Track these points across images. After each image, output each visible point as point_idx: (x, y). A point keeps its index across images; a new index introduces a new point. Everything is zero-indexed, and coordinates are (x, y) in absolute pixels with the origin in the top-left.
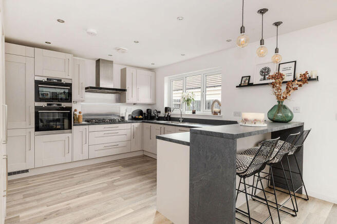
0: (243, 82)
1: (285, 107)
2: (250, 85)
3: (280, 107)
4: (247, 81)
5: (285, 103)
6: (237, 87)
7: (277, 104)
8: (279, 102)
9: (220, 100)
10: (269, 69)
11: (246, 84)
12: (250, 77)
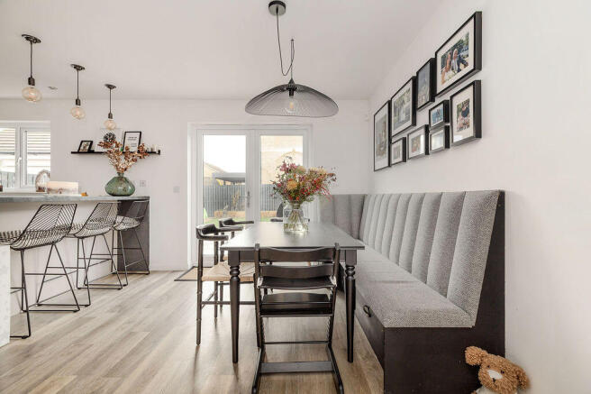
0: (82, 148)
1: (126, 181)
2: (91, 152)
3: (120, 178)
4: (87, 147)
5: (126, 175)
6: (72, 153)
7: (117, 175)
8: (119, 173)
9: (49, 169)
10: (114, 135)
11: (87, 150)
12: (92, 142)
